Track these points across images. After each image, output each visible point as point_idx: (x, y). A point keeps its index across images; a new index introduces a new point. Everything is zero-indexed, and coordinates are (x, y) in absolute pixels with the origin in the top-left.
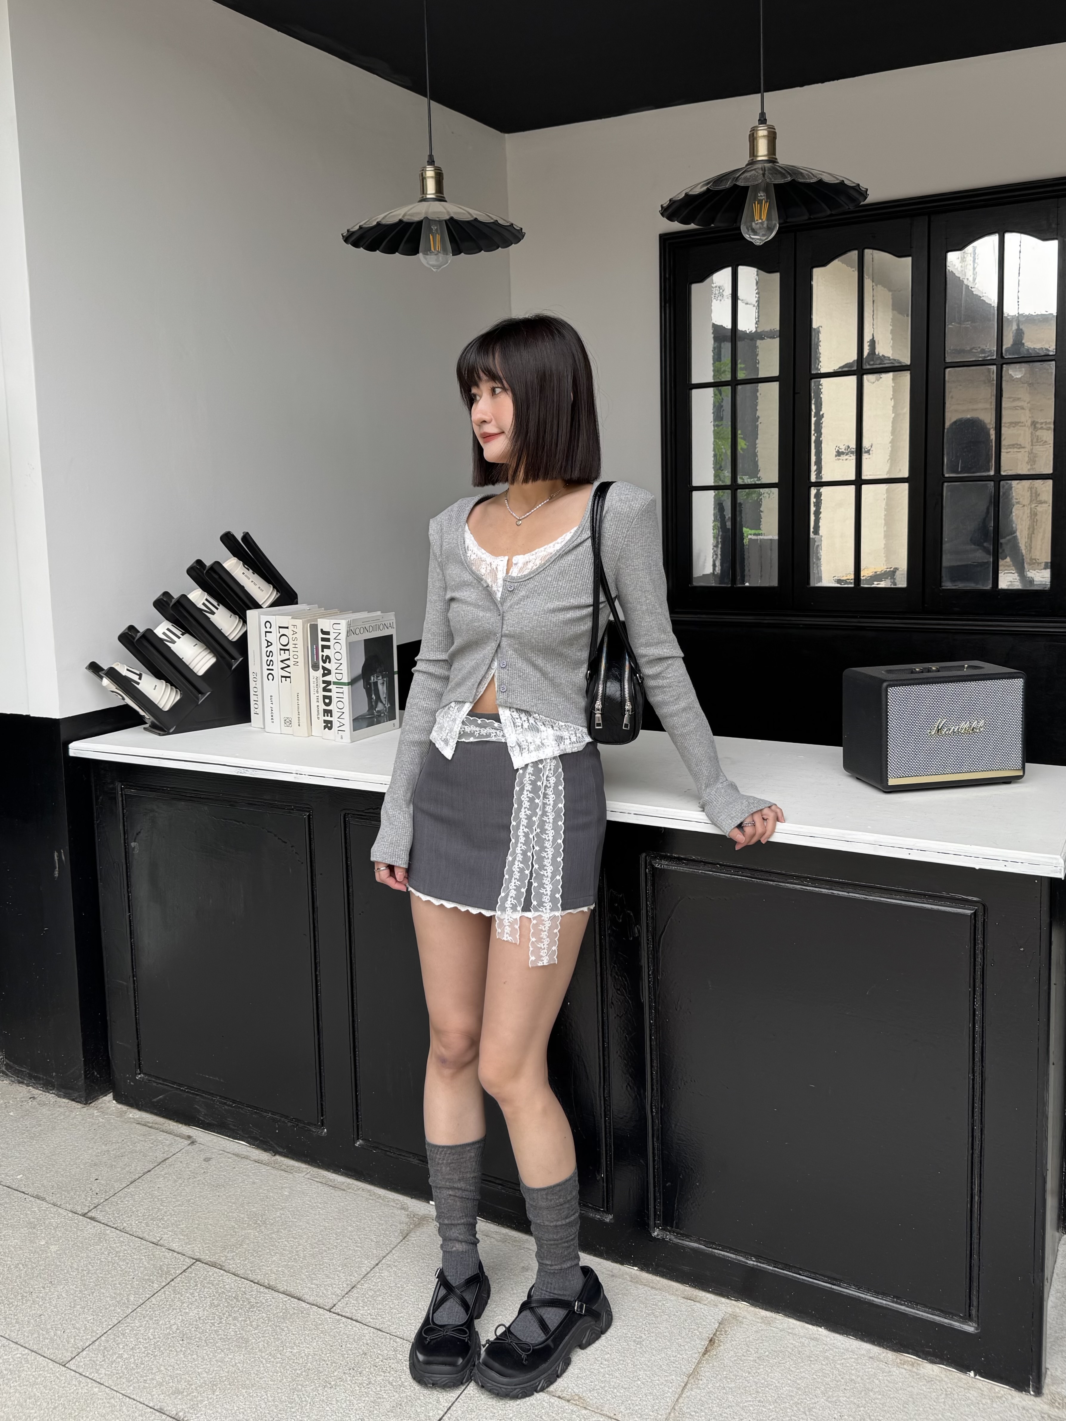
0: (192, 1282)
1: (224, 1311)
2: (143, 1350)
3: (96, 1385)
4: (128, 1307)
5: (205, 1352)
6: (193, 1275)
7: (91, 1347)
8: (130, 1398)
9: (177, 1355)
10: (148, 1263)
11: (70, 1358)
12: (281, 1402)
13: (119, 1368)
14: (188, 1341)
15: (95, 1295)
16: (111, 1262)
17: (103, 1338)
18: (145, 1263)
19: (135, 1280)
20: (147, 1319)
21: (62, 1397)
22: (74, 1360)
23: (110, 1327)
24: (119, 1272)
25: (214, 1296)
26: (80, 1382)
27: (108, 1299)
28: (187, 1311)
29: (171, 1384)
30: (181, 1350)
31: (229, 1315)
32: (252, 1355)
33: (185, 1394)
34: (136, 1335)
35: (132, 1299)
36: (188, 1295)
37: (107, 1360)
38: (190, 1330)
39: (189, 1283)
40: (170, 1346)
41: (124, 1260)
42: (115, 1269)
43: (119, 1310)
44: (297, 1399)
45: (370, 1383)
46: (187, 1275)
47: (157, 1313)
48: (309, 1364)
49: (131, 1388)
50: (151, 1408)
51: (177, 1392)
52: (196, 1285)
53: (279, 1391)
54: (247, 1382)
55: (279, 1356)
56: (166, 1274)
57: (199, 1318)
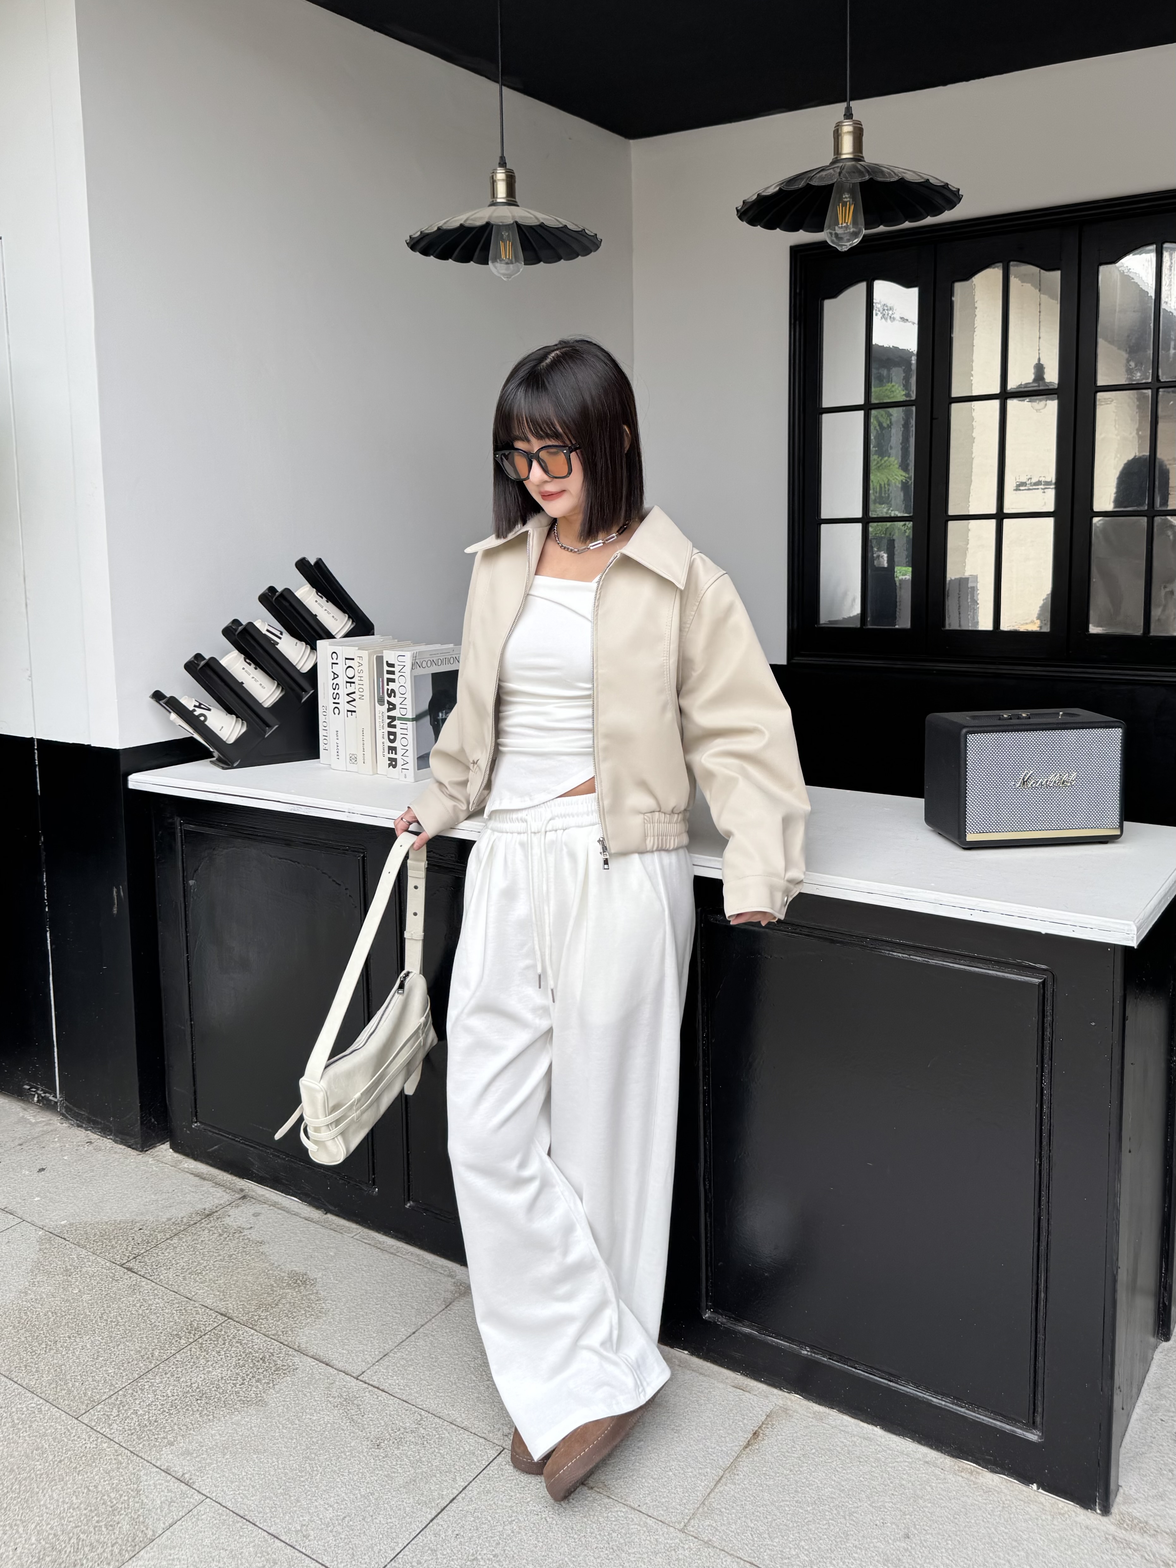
0: (220, 1339)
1: (248, 1372)
2: (160, 1407)
3: (105, 1440)
4: (151, 1362)
5: (222, 1413)
6: (223, 1333)
7: (107, 1401)
8: (138, 1456)
9: (193, 1414)
10: (179, 1318)
11: (84, 1411)
12: (292, 1470)
13: (132, 1424)
14: (207, 1401)
15: (119, 1348)
16: (142, 1315)
17: (120, 1392)
18: (176, 1318)
19: (163, 1335)
20: (168, 1376)
21: (69, 1450)
22: (88, 1414)
23: (129, 1381)
24: (148, 1325)
25: (241, 1355)
26: (90, 1437)
27: (132, 1353)
28: (210, 1369)
29: (181, 1445)
30: (198, 1410)
31: (253, 1377)
32: (269, 1420)
33: (195, 1455)
34: (154, 1391)
35: (157, 1354)
36: (213, 1353)
37: (121, 1415)
38: (210, 1390)
39: (218, 1341)
40: (187, 1405)
41: (155, 1313)
42: (145, 1322)
43: (142, 1365)
44: (308, 1469)
45: (386, 1456)
46: (216, 1332)
47: (179, 1370)
48: (327, 1433)
49: (141, 1446)
50: (157, 1467)
51: (188, 1453)
52: (224, 1344)
53: (291, 1458)
54: (260, 1447)
55: (297, 1422)
56: (195, 1330)
57: (222, 1378)
